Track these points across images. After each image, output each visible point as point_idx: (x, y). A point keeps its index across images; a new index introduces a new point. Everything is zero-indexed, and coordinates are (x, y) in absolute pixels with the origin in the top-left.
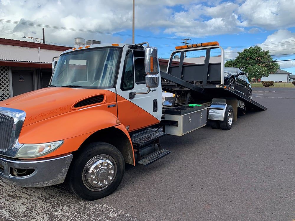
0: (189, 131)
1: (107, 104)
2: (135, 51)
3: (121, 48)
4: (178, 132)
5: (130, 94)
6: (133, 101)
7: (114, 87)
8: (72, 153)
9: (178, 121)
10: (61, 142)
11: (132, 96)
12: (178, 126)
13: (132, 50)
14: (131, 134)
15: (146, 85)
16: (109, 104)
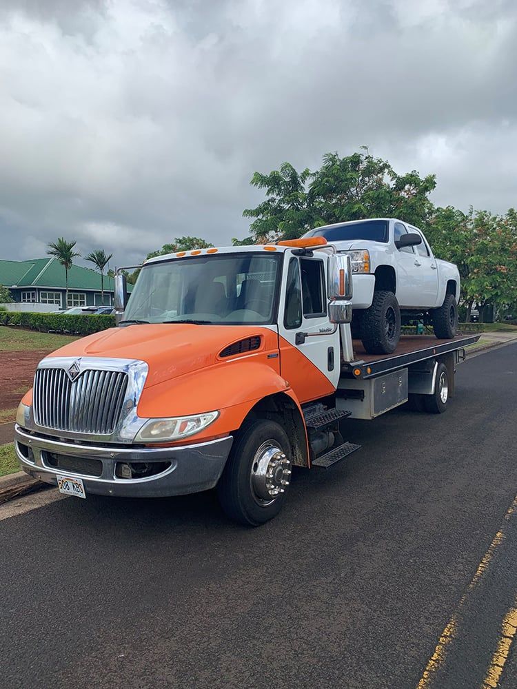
0: (384, 410)
1: (267, 352)
2: (301, 260)
3: (282, 255)
4: (365, 410)
5: (298, 335)
6: (301, 347)
7: (275, 322)
8: (231, 433)
9: (363, 391)
10: (215, 414)
11: (300, 339)
12: (364, 400)
13: (298, 258)
14: (303, 406)
15: (330, 319)
16: (269, 351)
